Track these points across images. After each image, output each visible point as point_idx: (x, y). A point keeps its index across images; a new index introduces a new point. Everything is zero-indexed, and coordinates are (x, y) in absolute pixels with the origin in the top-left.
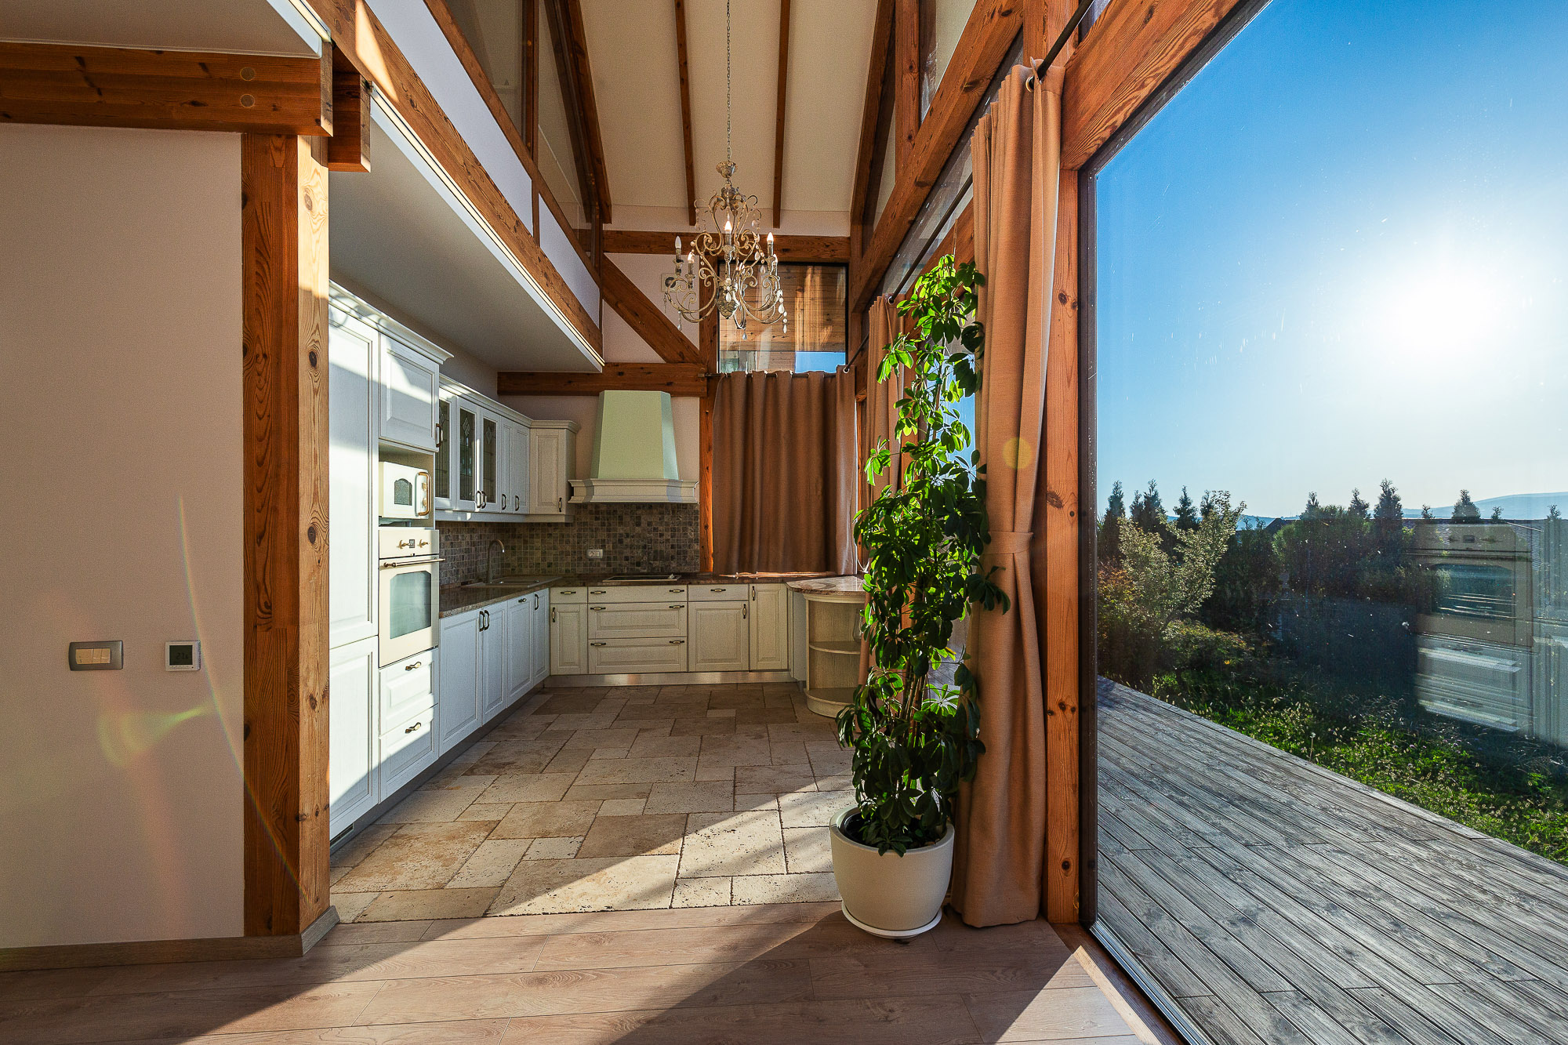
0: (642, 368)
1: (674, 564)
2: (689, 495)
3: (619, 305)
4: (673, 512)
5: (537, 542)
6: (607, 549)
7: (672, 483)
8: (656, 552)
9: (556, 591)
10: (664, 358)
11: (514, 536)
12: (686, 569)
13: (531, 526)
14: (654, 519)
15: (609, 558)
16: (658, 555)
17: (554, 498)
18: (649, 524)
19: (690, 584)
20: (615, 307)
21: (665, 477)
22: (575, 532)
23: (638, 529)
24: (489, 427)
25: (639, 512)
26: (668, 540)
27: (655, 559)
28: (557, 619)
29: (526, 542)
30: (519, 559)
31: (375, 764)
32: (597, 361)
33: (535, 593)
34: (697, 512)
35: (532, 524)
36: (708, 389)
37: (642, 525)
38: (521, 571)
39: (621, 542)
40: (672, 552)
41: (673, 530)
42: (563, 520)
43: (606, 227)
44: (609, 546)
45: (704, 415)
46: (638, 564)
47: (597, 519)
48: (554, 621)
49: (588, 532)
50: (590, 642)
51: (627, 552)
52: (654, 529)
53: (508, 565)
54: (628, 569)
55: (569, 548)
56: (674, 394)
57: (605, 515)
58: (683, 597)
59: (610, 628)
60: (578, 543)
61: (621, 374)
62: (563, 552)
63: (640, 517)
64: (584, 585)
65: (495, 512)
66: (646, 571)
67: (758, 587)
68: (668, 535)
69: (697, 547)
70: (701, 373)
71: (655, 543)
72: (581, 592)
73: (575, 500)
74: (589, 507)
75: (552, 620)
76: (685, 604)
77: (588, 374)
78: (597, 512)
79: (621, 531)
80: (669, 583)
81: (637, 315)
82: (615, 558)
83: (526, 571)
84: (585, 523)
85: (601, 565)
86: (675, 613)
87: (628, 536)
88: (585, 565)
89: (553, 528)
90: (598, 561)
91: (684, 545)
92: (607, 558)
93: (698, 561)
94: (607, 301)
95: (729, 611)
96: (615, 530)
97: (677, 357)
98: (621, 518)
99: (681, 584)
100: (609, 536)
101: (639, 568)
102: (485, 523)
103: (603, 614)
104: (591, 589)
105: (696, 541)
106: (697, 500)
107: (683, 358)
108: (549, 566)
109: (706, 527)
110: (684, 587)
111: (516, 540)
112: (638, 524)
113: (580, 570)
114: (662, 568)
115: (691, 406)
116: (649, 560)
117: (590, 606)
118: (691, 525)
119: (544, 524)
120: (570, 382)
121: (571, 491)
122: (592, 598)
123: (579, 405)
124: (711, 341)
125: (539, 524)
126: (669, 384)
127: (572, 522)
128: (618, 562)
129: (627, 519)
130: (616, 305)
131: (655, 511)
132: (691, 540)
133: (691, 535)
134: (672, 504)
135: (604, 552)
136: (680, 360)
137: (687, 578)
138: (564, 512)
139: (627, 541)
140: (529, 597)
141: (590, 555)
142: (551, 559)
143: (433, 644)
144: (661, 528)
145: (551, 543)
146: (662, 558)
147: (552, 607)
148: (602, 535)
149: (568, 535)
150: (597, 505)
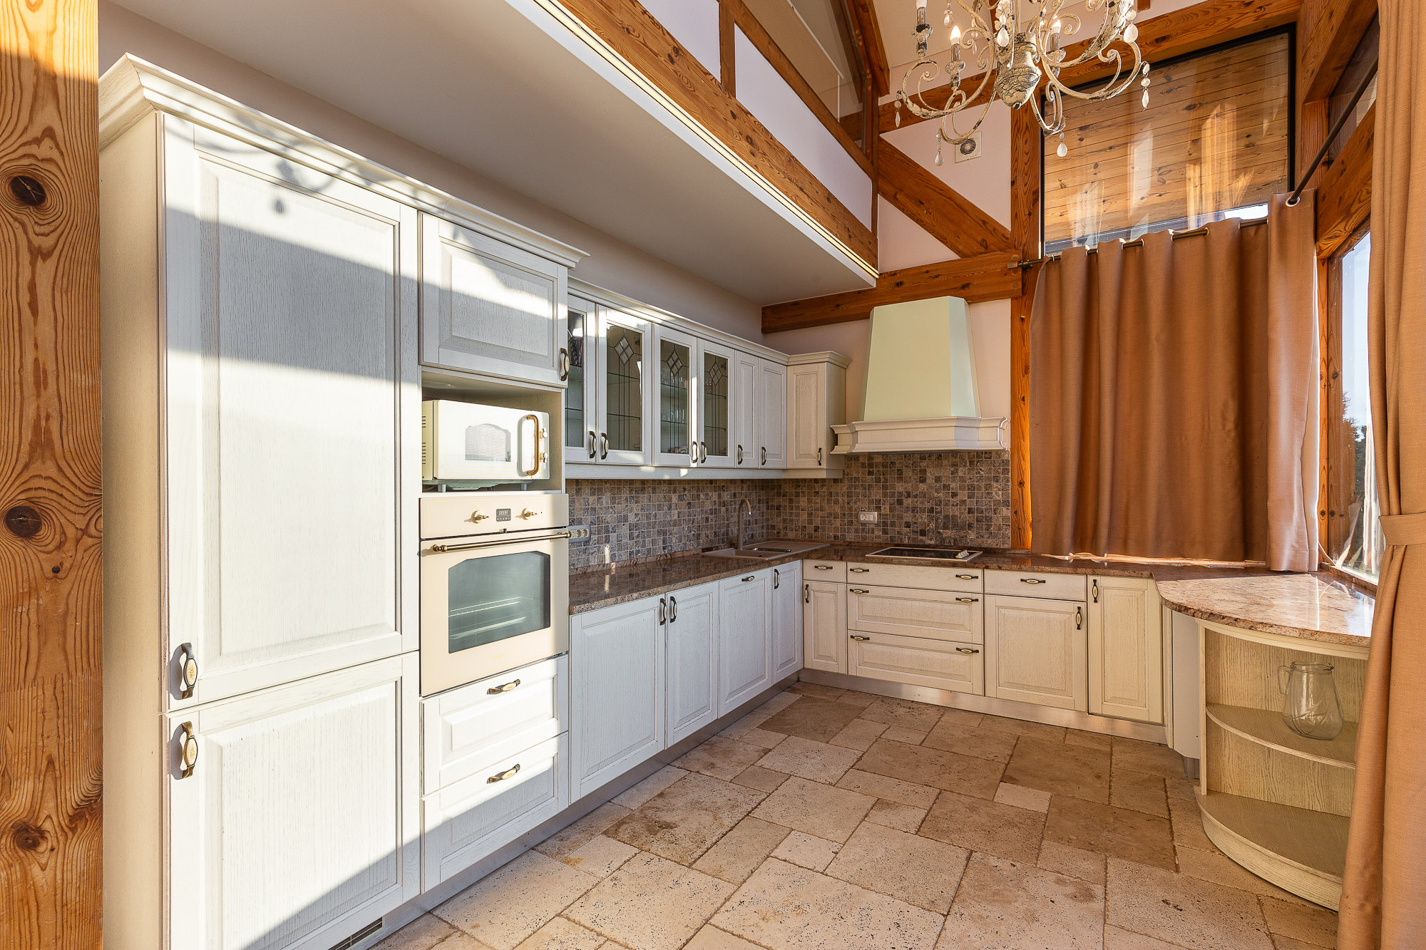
0: (927, 272)
1: (972, 535)
2: (995, 437)
3: (898, 196)
4: (971, 463)
5: (803, 501)
6: (883, 512)
7: (962, 423)
8: (946, 517)
9: (810, 564)
10: (958, 252)
11: (779, 494)
12: (990, 543)
13: (797, 483)
14: (945, 473)
15: (885, 524)
16: (949, 522)
17: (813, 450)
18: (938, 479)
19: (987, 567)
20: (894, 200)
21: (953, 414)
22: (845, 489)
23: (922, 486)
24: (716, 367)
25: (924, 464)
26: (963, 502)
27: (945, 527)
28: (812, 599)
29: (791, 501)
30: (785, 520)
31: (411, 833)
32: (866, 273)
33: (774, 568)
34: (1006, 462)
35: (797, 480)
36: (1024, 285)
37: (928, 481)
38: (786, 534)
39: (900, 502)
40: (968, 518)
41: (972, 487)
42: (823, 475)
43: (882, 101)
44: (886, 509)
45: (1018, 323)
46: (923, 533)
47: (870, 473)
48: (807, 601)
49: (860, 490)
50: (850, 633)
51: (908, 517)
52: (944, 486)
53: (773, 527)
54: (909, 538)
55: (837, 509)
56: (971, 300)
57: (881, 469)
58: (976, 586)
59: (874, 618)
60: (848, 504)
61: (899, 284)
62: (831, 514)
63: (925, 471)
64: (841, 559)
65: (721, 467)
66: (933, 542)
67: (1103, 581)
68: (963, 495)
69: (1006, 512)
70: (1013, 261)
71: (946, 505)
72: (839, 567)
73: (841, 449)
74: (861, 460)
75: (805, 600)
76: (980, 597)
77: (859, 292)
78: (871, 465)
79: (901, 489)
80: (954, 565)
81: (921, 203)
82: (893, 524)
83: (791, 535)
84: (857, 479)
85: (876, 532)
86: (963, 608)
87: (909, 495)
88: (856, 531)
89: (820, 484)
90: (873, 526)
91: (986, 509)
92: (884, 524)
93: (1009, 532)
94: (884, 195)
95: (1052, 616)
96: (893, 487)
97: (977, 247)
98: (900, 472)
99: (973, 567)
100: (885, 495)
101: (924, 538)
102: (742, 481)
103: (866, 599)
104: (851, 565)
105: (1006, 503)
106: (1007, 445)
107: (986, 247)
108: (815, 531)
109: (1021, 484)
110: (978, 572)
111: (781, 499)
112: (923, 480)
113: (851, 537)
114: (955, 540)
115: (998, 314)
116: (937, 527)
117: (850, 587)
118: (997, 481)
119: (810, 480)
120: (838, 306)
121: (834, 439)
122: (853, 577)
123: (846, 332)
124: (1030, 214)
125: (805, 480)
126: (964, 287)
127: (841, 477)
128: (897, 529)
129: (908, 473)
130: (895, 197)
131: (945, 462)
132: (997, 503)
133: (998, 496)
134: (969, 452)
135: (880, 515)
136: (983, 250)
137: (988, 557)
138: (824, 465)
139: (908, 502)
140: (763, 576)
141: (862, 518)
142: (817, 522)
143: (556, 651)
144: (953, 485)
145: (817, 503)
146: (955, 526)
147: (805, 583)
148: (877, 494)
149: (837, 494)
150: (870, 456)
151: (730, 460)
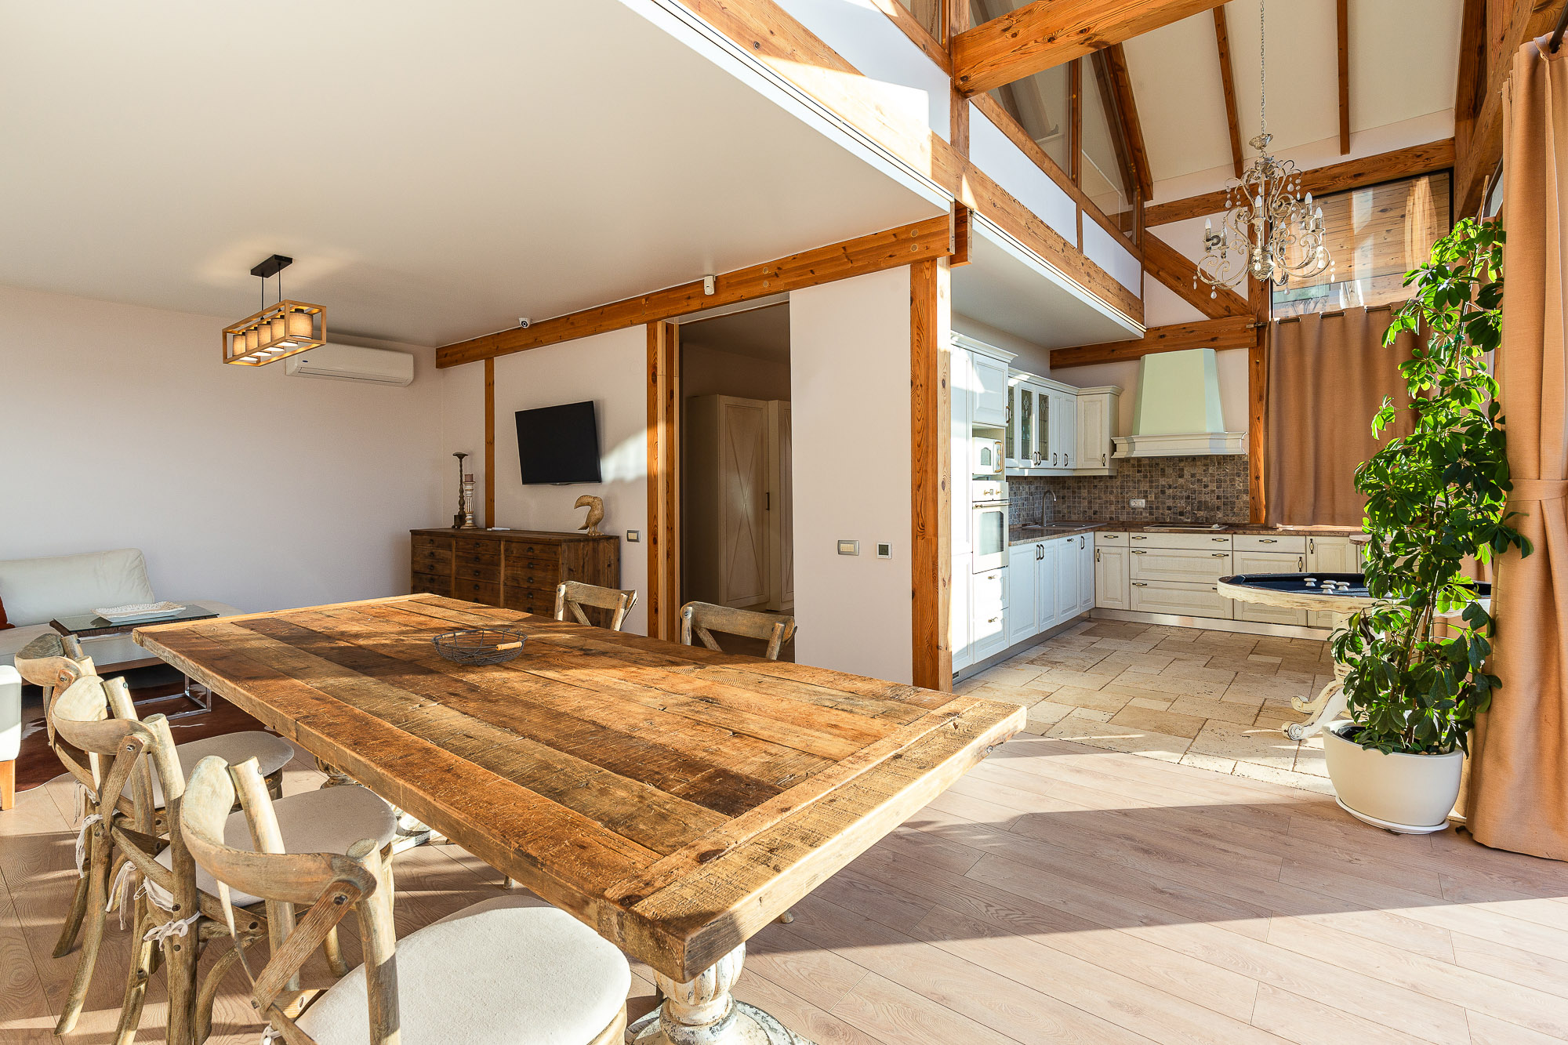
0: (1184, 328)
1: (1220, 515)
2: (1236, 445)
3: (1160, 273)
4: (1219, 463)
5: (1084, 493)
6: (1149, 499)
7: (1214, 436)
8: (1200, 502)
9: (1100, 535)
10: (1208, 314)
11: (1064, 488)
12: (1233, 520)
13: (1079, 479)
14: (1199, 470)
15: (1151, 508)
16: (1202, 505)
17: (1099, 455)
18: (1193, 475)
19: (1235, 533)
20: (1157, 275)
21: (1208, 430)
22: (1118, 483)
23: (1181, 480)
24: (1044, 399)
25: (1182, 464)
26: (1213, 491)
27: (1199, 509)
28: (1101, 560)
29: (1074, 492)
30: (1069, 507)
31: (971, 642)
32: (1137, 329)
33: (1082, 535)
34: (1246, 463)
35: (1079, 477)
36: (1258, 340)
37: (1185, 477)
38: (1070, 517)
39: (1163, 492)
40: (1217, 502)
41: (1219, 481)
42: (1106, 473)
43: (1148, 204)
44: (1152, 497)
45: (1254, 365)
46: (1181, 514)
47: (1139, 471)
48: (1099, 561)
49: (1131, 484)
50: (1132, 582)
51: (1170, 503)
52: (1198, 480)
53: (1059, 512)
54: (1170, 518)
55: (1112, 498)
56: (1218, 349)
57: (1148, 468)
58: (1227, 546)
59: (1151, 570)
60: (1121, 494)
61: (1162, 336)
62: (1107, 502)
63: (1183, 469)
64: (1126, 531)
65: (1047, 469)
66: (1189, 520)
67: (1316, 539)
68: (1213, 486)
69: (1246, 498)
70: (1250, 323)
71: (1200, 493)
72: (1123, 537)
73: (1117, 455)
74: (1132, 462)
75: (1096, 560)
76: (1230, 553)
77: (1130, 341)
78: (1139, 466)
79: (1163, 483)
80: (1211, 532)
81: (1179, 279)
82: (1158, 508)
83: (1074, 517)
84: (1128, 476)
85: (1144, 514)
86: (1218, 561)
87: (1170, 487)
88: (1128, 513)
89: (1098, 480)
90: (1142, 510)
91: (1231, 496)
92: (1150, 508)
93: (1248, 512)
94: (1149, 272)
95: (1281, 563)
96: (1158, 481)
97: (1222, 312)
98: (1163, 470)
99: (1225, 533)
100: (1151, 487)
101: (1182, 517)
102: (1041, 477)
103: (1144, 558)
104: (1133, 535)
105: (1246, 492)
106: (1247, 452)
107: (1229, 312)
108: (1094, 514)
109: (1257, 478)
110: (1229, 537)
111: (1066, 491)
112: (1181, 476)
113: (1123, 518)
114: (1207, 518)
115: (1238, 360)
116: (1192, 509)
117: (1132, 550)
118: (1239, 476)
119: (1090, 477)
120: (1113, 351)
121: (1114, 448)
122: (1134, 543)
123: (1121, 370)
124: (1262, 290)
125: (1086, 477)
126: (1213, 340)
127: (1116, 474)
128: (1161, 511)
129: (1169, 471)
130: (1158, 273)
131: (1198, 463)
132: (1239, 491)
133: (1240, 486)
134: (1217, 456)
135: (1147, 501)
136: (1226, 313)
137: (1232, 528)
138: (1107, 466)
139: (1169, 492)
140: (1077, 538)
141: (1133, 504)
142: (1096, 507)
143: (1003, 564)
144: (1205, 479)
145: (1095, 494)
146: (1207, 508)
147: (1097, 548)
148: (1145, 486)
149: (1112, 487)
150: (1139, 459)
151: (1048, 463)
